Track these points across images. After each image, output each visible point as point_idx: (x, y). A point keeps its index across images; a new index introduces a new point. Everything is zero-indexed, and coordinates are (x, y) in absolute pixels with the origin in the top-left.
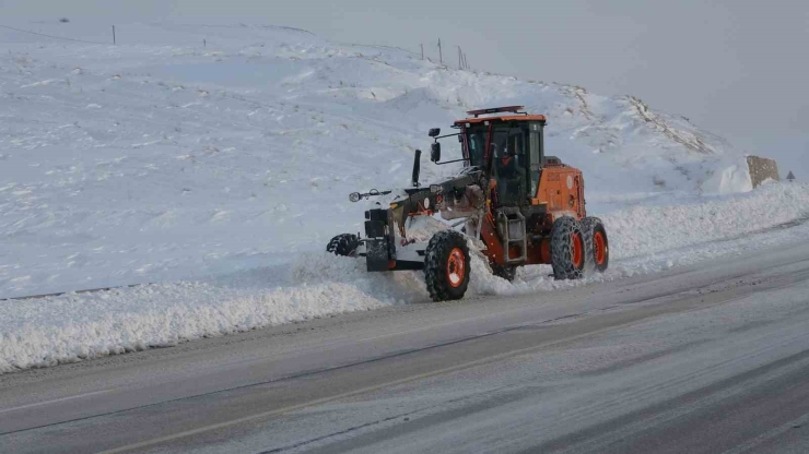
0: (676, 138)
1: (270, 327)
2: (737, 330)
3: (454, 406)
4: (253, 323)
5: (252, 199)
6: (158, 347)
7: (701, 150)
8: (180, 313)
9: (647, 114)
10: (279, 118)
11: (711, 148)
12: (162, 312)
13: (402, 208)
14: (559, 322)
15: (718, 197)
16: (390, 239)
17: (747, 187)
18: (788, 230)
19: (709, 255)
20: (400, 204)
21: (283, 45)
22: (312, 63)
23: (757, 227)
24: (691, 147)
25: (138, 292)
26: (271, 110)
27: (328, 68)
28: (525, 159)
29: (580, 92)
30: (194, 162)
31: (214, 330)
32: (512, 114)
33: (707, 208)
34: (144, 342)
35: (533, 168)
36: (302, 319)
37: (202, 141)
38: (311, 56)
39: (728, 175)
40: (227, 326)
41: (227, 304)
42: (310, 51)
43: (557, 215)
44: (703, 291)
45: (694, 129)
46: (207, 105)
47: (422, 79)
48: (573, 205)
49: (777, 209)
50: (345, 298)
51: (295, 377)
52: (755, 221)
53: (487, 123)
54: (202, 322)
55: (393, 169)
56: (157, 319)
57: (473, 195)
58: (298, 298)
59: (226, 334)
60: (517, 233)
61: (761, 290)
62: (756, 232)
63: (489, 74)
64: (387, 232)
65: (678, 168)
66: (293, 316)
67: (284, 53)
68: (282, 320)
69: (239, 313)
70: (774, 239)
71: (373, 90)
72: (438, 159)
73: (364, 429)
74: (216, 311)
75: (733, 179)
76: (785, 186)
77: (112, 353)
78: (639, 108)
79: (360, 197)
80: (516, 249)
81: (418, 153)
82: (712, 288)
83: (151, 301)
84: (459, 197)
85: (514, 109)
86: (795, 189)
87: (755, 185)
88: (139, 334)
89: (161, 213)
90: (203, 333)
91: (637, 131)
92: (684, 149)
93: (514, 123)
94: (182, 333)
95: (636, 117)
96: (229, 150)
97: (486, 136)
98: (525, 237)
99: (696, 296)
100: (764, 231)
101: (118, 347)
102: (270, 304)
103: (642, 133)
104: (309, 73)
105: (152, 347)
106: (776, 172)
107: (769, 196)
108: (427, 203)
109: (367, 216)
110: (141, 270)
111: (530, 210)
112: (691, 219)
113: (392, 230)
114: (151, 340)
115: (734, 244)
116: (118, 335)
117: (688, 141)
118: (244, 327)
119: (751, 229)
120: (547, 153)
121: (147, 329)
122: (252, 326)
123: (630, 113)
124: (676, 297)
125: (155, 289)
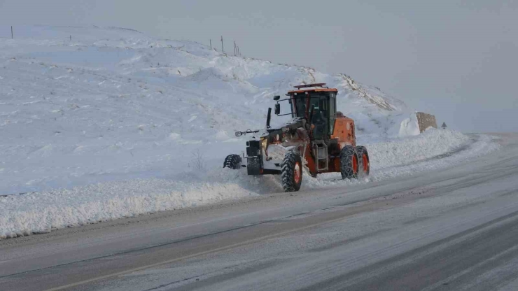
0: (372, 101)
1: (111, 220)
2: (409, 223)
3: (228, 271)
4: (100, 218)
5: (100, 138)
6: (38, 233)
7: (388, 108)
8: (53, 211)
9: (353, 85)
10: (118, 87)
11: (394, 107)
12: (41, 211)
13: (266, 140)
14: (295, 218)
15: (398, 138)
16: (260, 157)
17: (417, 132)
18: (442, 160)
19: (392, 175)
20: (265, 138)
21: (121, 40)
22: (141, 51)
23: (422, 158)
24: (381, 106)
25: (25, 197)
26: (113, 81)
27: (150, 55)
28: (327, 113)
29: (311, 71)
30: (63, 114)
31: (75, 222)
32: (319, 88)
33: (391, 145)
34: (29, 230)
35: (331, 118)
36: (131, 215)
37: (68, 101)
38: (140, 47)
39: (404, 124)
40: (84, 220)
41: (83, 206)
42: (138, 44)
43: (343, 145)
44: (388, 198)
45: (383, 95)
46: (72, 78)
47: (210, 62)
48: (349, 139)
49: (435, 146)
50: (159, 202)
51: (126, 253)
52: (421, 154)
53: (306, 93)
54: (67, 217)
55: (192, 119)
56: (37, 215)
57: (301, 133)
58: (129, 201)
59: (82, 225)
60: (322, 154)
61: (424, 197)
62: (422, 161)
63: (253, 59)
64: (259, 153)
65: (374, 120)
66: (126, 213)
67: (122, 45)
68: (119, 216)
69: (90, 211)
70: (432, 166)
71: (179, 68)
72: (279, 113)
73: (170, 286)
74: (76, 210)
75: (407, 127)
76: (440, 132)
77: (8, 237)
78: (348, 82)
79: (241, 133)
80: (322, 164)
81: (270, 109)
82: (393, 196)
83: (34, 204)
84: (293, 134)
85: (320, 85)
86: (447, 133)
87: (421, 131)
88: (26, 225)
89: (41, 147)
90: (68, 224)
91: (347, 96)
92: (377, 108)
93: (322, 93)
94: (53, 224)
95: (347, 87)
96: (86, 106)
97: (306, 100)
98: (327, 157)
99: (383, 201)
100: (427, 160)
101: (12, 233)
102: (111, 205)
103: (351, 97)
104: (138, 58)
105: (34, 233)
106: (435, 122)
107: (430, 138)
108: (278, 137)
109: (247, 145)
110: (28, 183)
111: (329, 142)
112: (381, 152)
113: (261, 152)
114: (33, 228)
115: (407, 168)
116: (12, 226)
117: (379, 103)
118: (94, 221)
119: (418, 159)
120: (338, 110)
121: (31, 222)
122: (99, 219)
123: (344, 85)
124: (371, 201)
125: (37, 196)
